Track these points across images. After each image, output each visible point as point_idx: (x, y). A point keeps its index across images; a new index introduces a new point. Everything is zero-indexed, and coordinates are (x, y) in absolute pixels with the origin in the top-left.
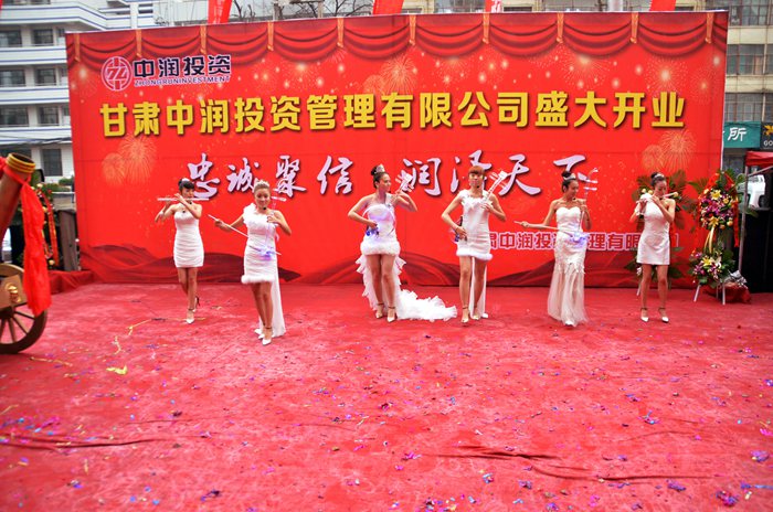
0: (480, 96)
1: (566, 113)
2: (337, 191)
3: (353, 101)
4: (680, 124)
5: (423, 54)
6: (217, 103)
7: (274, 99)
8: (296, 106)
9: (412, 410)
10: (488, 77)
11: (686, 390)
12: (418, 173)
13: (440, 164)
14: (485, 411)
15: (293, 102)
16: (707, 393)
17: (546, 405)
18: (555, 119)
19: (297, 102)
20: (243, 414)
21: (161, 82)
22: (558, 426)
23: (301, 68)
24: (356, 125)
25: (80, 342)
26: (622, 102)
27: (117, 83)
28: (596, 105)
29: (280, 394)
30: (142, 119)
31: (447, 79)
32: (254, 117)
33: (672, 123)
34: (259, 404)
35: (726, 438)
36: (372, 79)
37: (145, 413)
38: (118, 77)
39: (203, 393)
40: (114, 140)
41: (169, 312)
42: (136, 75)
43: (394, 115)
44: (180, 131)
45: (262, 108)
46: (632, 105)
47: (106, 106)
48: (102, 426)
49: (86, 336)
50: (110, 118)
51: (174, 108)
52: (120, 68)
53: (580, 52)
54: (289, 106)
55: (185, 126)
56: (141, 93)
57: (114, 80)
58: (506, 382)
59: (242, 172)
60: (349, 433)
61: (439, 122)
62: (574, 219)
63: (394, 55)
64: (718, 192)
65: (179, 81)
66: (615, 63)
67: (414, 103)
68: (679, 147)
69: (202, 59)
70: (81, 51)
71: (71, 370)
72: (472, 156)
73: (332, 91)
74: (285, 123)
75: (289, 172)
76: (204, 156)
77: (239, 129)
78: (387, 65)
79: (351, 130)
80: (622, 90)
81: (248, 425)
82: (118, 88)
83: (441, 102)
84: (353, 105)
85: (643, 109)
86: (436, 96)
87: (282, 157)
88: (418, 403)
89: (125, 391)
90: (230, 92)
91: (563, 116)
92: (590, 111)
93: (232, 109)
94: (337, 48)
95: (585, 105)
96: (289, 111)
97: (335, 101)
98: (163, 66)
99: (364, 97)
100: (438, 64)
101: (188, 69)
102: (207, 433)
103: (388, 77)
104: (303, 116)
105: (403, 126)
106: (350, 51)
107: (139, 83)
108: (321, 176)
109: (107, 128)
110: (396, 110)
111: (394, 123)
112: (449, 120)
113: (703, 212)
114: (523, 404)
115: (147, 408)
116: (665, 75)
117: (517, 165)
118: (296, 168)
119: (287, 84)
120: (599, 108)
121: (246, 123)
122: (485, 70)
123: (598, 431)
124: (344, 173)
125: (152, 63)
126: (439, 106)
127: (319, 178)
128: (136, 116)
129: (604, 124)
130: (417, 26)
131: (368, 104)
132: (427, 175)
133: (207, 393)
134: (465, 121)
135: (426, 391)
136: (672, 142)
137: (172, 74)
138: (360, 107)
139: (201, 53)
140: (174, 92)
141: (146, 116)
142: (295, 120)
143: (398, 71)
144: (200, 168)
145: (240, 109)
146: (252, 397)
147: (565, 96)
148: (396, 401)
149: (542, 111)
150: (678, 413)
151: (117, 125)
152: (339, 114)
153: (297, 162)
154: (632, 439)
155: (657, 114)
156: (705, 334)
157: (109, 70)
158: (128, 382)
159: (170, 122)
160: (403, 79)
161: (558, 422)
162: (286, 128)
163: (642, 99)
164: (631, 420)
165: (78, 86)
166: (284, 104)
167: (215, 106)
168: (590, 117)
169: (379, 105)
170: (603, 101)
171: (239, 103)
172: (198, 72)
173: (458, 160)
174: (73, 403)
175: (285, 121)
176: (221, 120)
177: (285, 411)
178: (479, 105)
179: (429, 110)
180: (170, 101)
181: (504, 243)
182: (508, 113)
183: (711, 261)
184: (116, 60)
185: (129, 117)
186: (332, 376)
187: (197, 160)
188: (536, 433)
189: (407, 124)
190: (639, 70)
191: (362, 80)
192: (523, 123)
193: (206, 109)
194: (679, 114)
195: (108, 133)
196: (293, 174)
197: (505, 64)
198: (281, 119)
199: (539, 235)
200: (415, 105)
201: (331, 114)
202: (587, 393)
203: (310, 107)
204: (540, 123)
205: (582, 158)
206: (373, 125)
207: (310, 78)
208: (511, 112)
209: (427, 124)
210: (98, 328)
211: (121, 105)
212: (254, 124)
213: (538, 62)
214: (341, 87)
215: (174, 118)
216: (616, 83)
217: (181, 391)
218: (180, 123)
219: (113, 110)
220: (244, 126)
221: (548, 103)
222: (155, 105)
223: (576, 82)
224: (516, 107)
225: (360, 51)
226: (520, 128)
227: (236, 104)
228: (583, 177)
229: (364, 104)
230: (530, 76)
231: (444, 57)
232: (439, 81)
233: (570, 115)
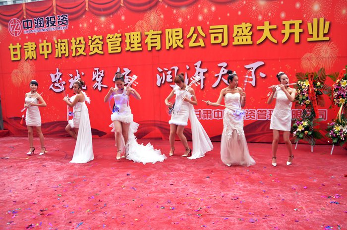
0: (199, 28)
1: (252, 36)
3: (130, 36)
4: (327, 38)
5: (166, 6)
6: (63, 41)
7: (90, 37)
8: (101, 40)
10: (204, 18)
12: (166, 75)
13: (178, 70)
18: (245, 40)
19: (101, 38)
21: (36, 31)
23: (103, 19)
24: (132, 50)
27: (16, 32)
30: (28, 51)
31: (180, 20)
32: (81, 48)
33: (321, 38)
36: (139, 23)
38: (16, 29)
40: (16, 62)
43: (152, 43)
44: (46, 57)
45: (84, 43)
46: (294, 28)
47: (11, 44)
50: (14, 51)
51: (42, 44)
52: (16, 24)
54: (97, 41)
55: (48, 54)
56: (27, 37)
57: (14, 31)
59: (76, 77)
61: (177, 46)
62: (236, 100)
63: (150, 8)
64: (345, 81)
65: (44, 30)
66: (282, 3)
67: (162, 35)
68: (326, 52)
69: (54, 17)
72: (195, 65)
73: (119, 31)
74: (96, 50)
75: (99, 77)
76: (57, 69)
77: (74, 54)
78: (147, 14)
79: (129, 53)
80: (287, 19)
82: (16, 35)
83: (177, 34)
84: (130, 38)
85: (301, 30)
86: (174, 30)
87: (95, 69)
90: (68, 35)
91: (249, 38)
92: (267, 34)
93: (70, 44)
94: (120, 6)
95: (263, 30)
96: (97, 43)
97: (120, 37)
98: (36, 22)
99: (135, 33)
100: (175, 11)
101: (48, 23)
103: (148, 21)
104: (105, 45)
105: (157, 49)
106: (127, 8)
107: (26, 32)
109: (12, 56)
110: (153, 40)
111: (152, 47)
112: (182, 44)
113: (335, 95)
116: (316, 7)
117: (223, 69)
118: (102, 75)
119: (96, 29)
120: (272, 32)
121: (77, 51)
122: (202, 13)
124: (127, 77)
125: (31, 21)
126: (176, 36)
128: (26, 50)
129: (275, 41)
132: (171, 76)
134: (191, 44)
136: (321, 51)
137: (41, 26)
139: (53, 15)
140: (42, 36)
141: (30, 49)
142: (100, 49)
143: (153, 17)
144: (56, 76)
145: (74, 44)
147: (251, 25)
149: (236, 36)
151: (17, 54)
152: (123, 43)
153: (103, 71)
155: (310, 33)
157: (12, 26)
159: (41, 52)
160: (156, 22)
162: (96, 53)
163: (300, 24)
166: (95, 40)
167: (62, 42)
168: (267, 37)
169: (143, 37)
170: (275, 27)
171: (73, 41)
172: (53, 25)
173: (188, 67)
175: (96, 49)
176: (65, 50)
178: (199, 34)
179: (171, 38)
180: (40, 41)
181: (216, 116)
182: (216, 38)
183: (339, 128)
184: (15, 20)
185: (22, 49)
187: (54, 72)
189: (159, 47)
190: (298, 5)
191: (134, 23)
192: (225, 43)
193: (57, 44)
194: (326, 32)
195: (13, 59)
196: (101, 78)
197: (213, 9)
198: (94, 48)
200: (163, 36)
201: (119, 44)
203: (108, 41)
204: (235, 43)
205: (262, 63)
206: (140, 49)
207: (107, 25)
208: (218, 37)
209: (170, 47)
211: (18, 44)
212: (81, 52)
213: (233, 6)
214: (124, 28)
215: (43, 50)
216: (283, 15)
218: (46, 52)
219: (15, 47)
220: (76, 53)
221: (240, 30)
222: (33, 43)
223: (257, 16)
224: (221, 34)
225: (133, 7)
226: (224, 47)
227: (72, 41)
228: (263, 75)
229: (136, 37)
230: (228, 15)
231: (178, 7)
232: (176, 21)
233: (254, 37)
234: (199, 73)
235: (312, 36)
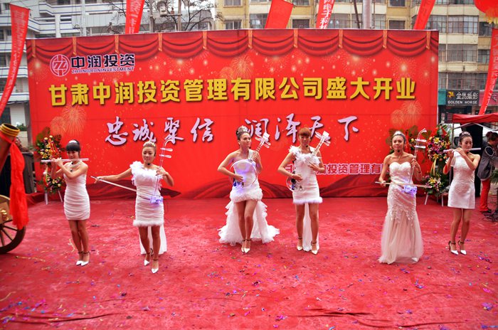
0: (292, 80)
1: (345, 90)
2: (203, 140)
3: (213, 83)
4: (413, 97)
5: (257, 54)
6: (126, 84)
7: (163, 82)
8: (177, 86)
9: (274, 285)
10: (298, 69)
11: (435, 264)
12: (255, 128)
13: (268, 123)
14: (318, 284)
15: (175, 84)
16: (447, 266)
17: (354, 278)
18: (338, 94)
19: (177, 84)
20: (166, 292)
21: (89, 71)
22: (366, 292)
23: (180, 62)
24: (215, 98)
25: (46, 244)
26: (379, 84)
27: (60, 72)
28: (363, 86)
29: (187, 278)
30: (77, 95)
31: (272, 70)
32: (150, 94)
33: (408, 96)
34: (175, 285)
35: (465, 295)
36: (225, 69)
37: (102, 294)
38: (61, 67)
39: (136, 278)
40: (58, 108)
41: (100, 220)
42: (73, 66)
43: (239, 92)
44: (102, 102)
45: (155, 88)
46: (385, 86)
47: (53, 86)
48: (76, 305)
49: (50, 239)
50: (56, 94)
51: (98, 87)
52: (62, 62)
53: (352, 53)
54: (172, 86)
55: (105, 99)
56: (76, 78)
57: (58, 69)
58: (327, 264)
59: (142, 128)
60: (238, 303)
61: (267, 96)
63: (239, 55)
64: (438, 139)
65: (101, 70)
66: (374, 60)
67: (252, 84)
68: (412, 110)
69: (116, 56)
70: (36, 51)
71: (45, 265)
72: (288, 117)
73: (200, 77)
74: (170, 97)
75: (173, 128)
76: (118, 118)
77: (141, 101)
78: (235, 61)
79: (212, 102)
80: (378, 76)
81: (171, 300)
82: (61, 74)
83: (269, 84)
84: (213, 86)
85: (391, 88)
86: (265, 80)
87: (168, 119)
88: (276, 280)
89: (85, 279)
90: (134, 78)
91: (343, 93)
92: (360, 89)
93: (136, 88)
94: (203, 50)
95: (356, 86)
96: (172, 89)
97: (202, 83)
98: (91, 60)
99: (220, 81)
100: (266, 60)
101: (107, 62)
102: (147, 308)
103: (235, 68)
104: (182, 92)
105: (245, 98)
106: (211, 52)
107: (75, 71)
108: (194, 131)
109: (54, 100)
110: (240, 88)
111: (239, 97)
112: (273, 95)
113: (430, 151)
114: (341, 278)
115: (103, 291)
116: (404, 68)
117: (316, 123)
118: (177, 126)
119: (171, 73)
120: (365, 88)
121: (145, 97)
122: (296, 64)
123: (390, 294)
124: (208, 129)
125: (83, 59)
126: (267, 86)
127: (192, 132)
128: (73, 93)
129: (368, 97)
130: (253, 37)
131: (222, 85)
132: (260, 129)
133: (140, 278)
134: (284, 96)
135: (278, 272)
136: (408, 108)
137: (96, 66)
138: (218, 87)
139: (115, 53)
140: (98, 78)
141: (80, 93)
142: (176, 95)
143: (242, 64)
144: (115, 126)
145: (141, 88)
146: (169, 281)
147: (345, 80)
148: (262, 279)
149: (331, 89)
150: (434, 281)
151: (60, 98)
152: (204, 91)
153: (178, 121)
154: (412, 299)
155: (399, 91)
156: (437, 227)
157: (55, 63)
158: (86, 272)
159: (95, 97)
160: (244, 70)
161: (364, 289)
162: (170, 100)
163: (390, 82)
164: (407, 286)
165: (34, 73)
166: (169, 85)
167: (124, 86)
168: (360, 93)
169: (230, 86)
170: (367, 83)
171: (140, 84)
172: (113, 65)
173: (279, 120)
174: (53, 289)
175: (170, 96)
176: (129, 95)
177: (194, 290)
178: (292, 85)
179: (261, 88)
180: (95, 83)
182: (310, 91)
183: (435, 180)
184: (60, 57)
185: (68, 93)
186: (218, 264)
187: (113, 121)
188: (354, 298)
189: (247, 98)
190: (388, 64)
191: (219, 70)
192: (319, 97)
193: (118, 88)
194: (412, 91)
195: (54, 103)
196: (175, 130)
197: (308, 60)
198: (167, 94)
199: (330, 166)
200: (252, 86)
201: (199, 91)
202: (377, 269)
203: (186, 87)
204: (329, 96)
205: (355, 118)
206: (226, 98)
207: (185, 70)
209: (260, 98)
210: (56, 233)
211: (63, 86)
212: (150, 98)
213: (328, 59)
214: (206, 74)
215: (98, 94)
216: (375, 72)
217: (122, 277)
218: (102, 97)
219: (58, 89)
220: (144, 99)
221: (334, 84)
222: (85, 86)
223: (351, 72)
224: (315, 87)
225: (218, 52)
226: (317, 100)
227: (138, 85)
228: (355, 130)
229: (220, 85)
230: (323, 68)
231: (270, 56)
232: (268, 70)
233: (348, 92)
234: (291, 126)
235: (400, 94)
